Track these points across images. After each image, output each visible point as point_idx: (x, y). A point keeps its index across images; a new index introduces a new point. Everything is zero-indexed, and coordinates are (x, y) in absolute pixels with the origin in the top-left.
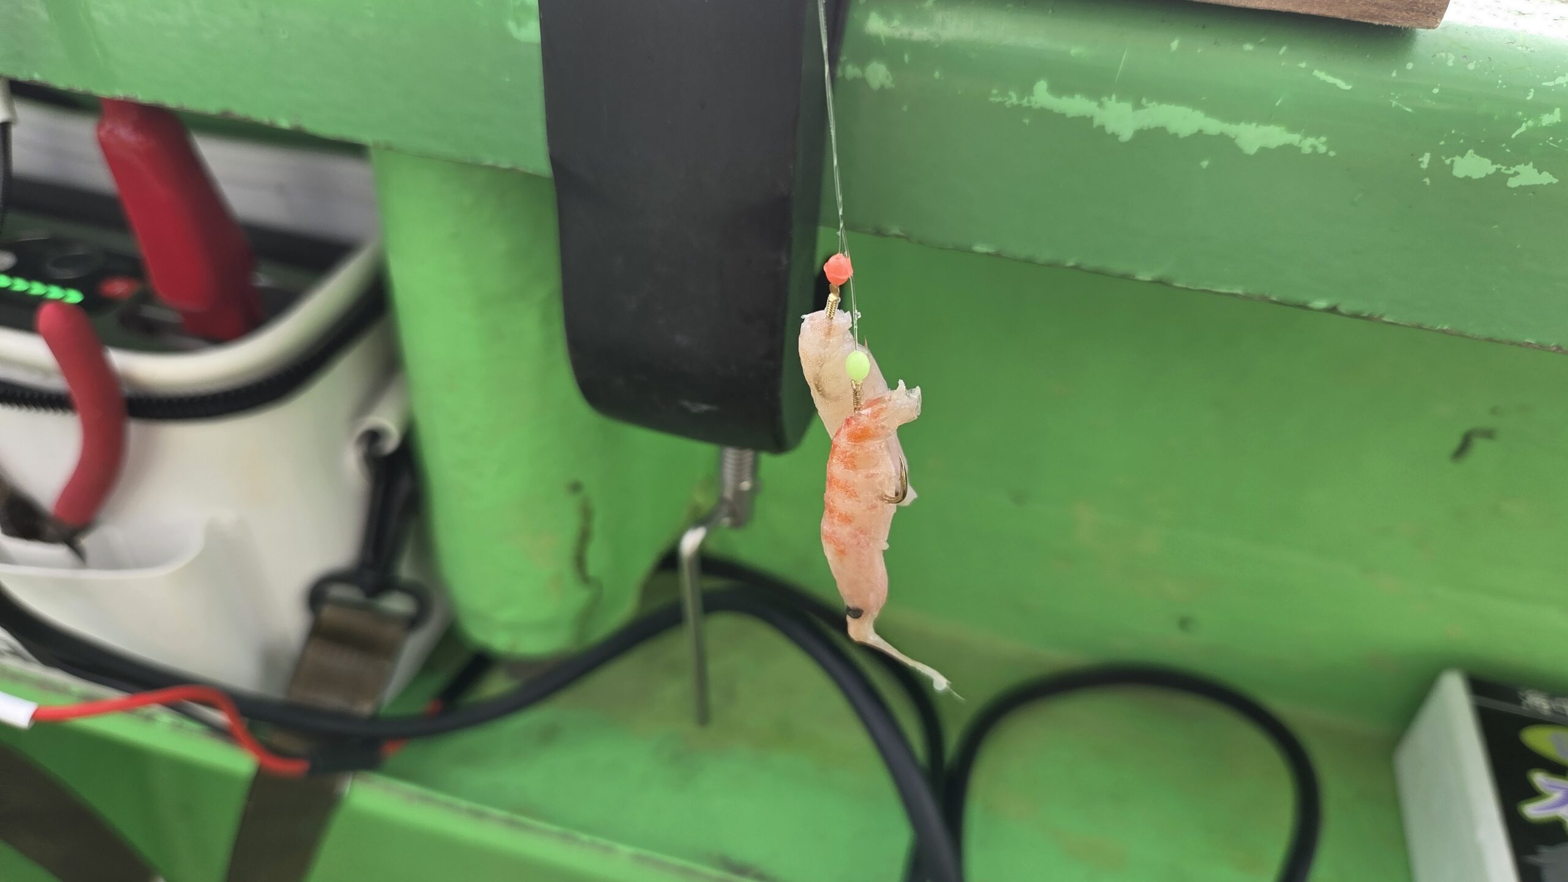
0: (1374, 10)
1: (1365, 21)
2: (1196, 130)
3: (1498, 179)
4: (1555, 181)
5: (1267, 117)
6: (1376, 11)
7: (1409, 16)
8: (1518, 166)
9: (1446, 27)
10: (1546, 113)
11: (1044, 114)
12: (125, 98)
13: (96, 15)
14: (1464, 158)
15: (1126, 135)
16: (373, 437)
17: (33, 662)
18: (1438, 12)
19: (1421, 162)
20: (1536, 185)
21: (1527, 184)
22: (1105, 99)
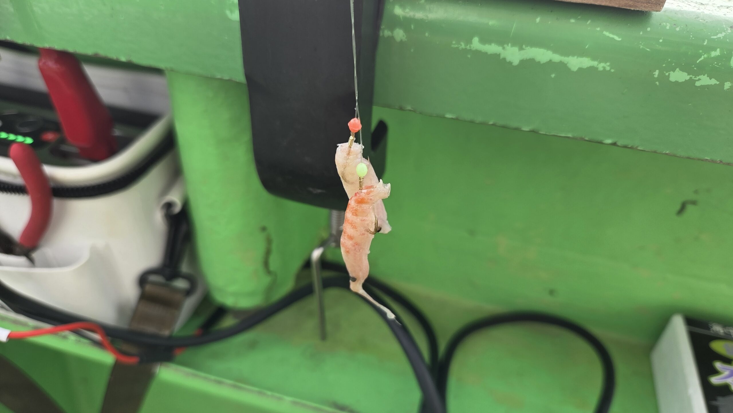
0: (631, 3)
1: (627, 8)
2: (548, 60)
3: (691, 82)
4: (718, 83)
5: (582, 53)
6: (632, 3)
7: (647, 6)
8: (700, 76)
9: (666, 11)
10: (713, 51)
11: (477, 53)
12: (49, 47)
13: (35, 9)
14: (675, 72)
15: (516, 62)
16: (169, 206)
17: (10, 311)
18: (661, 4)
19: (655, 74)
20: (709, 85)
21: (705, 84)
22: (505, 46)
